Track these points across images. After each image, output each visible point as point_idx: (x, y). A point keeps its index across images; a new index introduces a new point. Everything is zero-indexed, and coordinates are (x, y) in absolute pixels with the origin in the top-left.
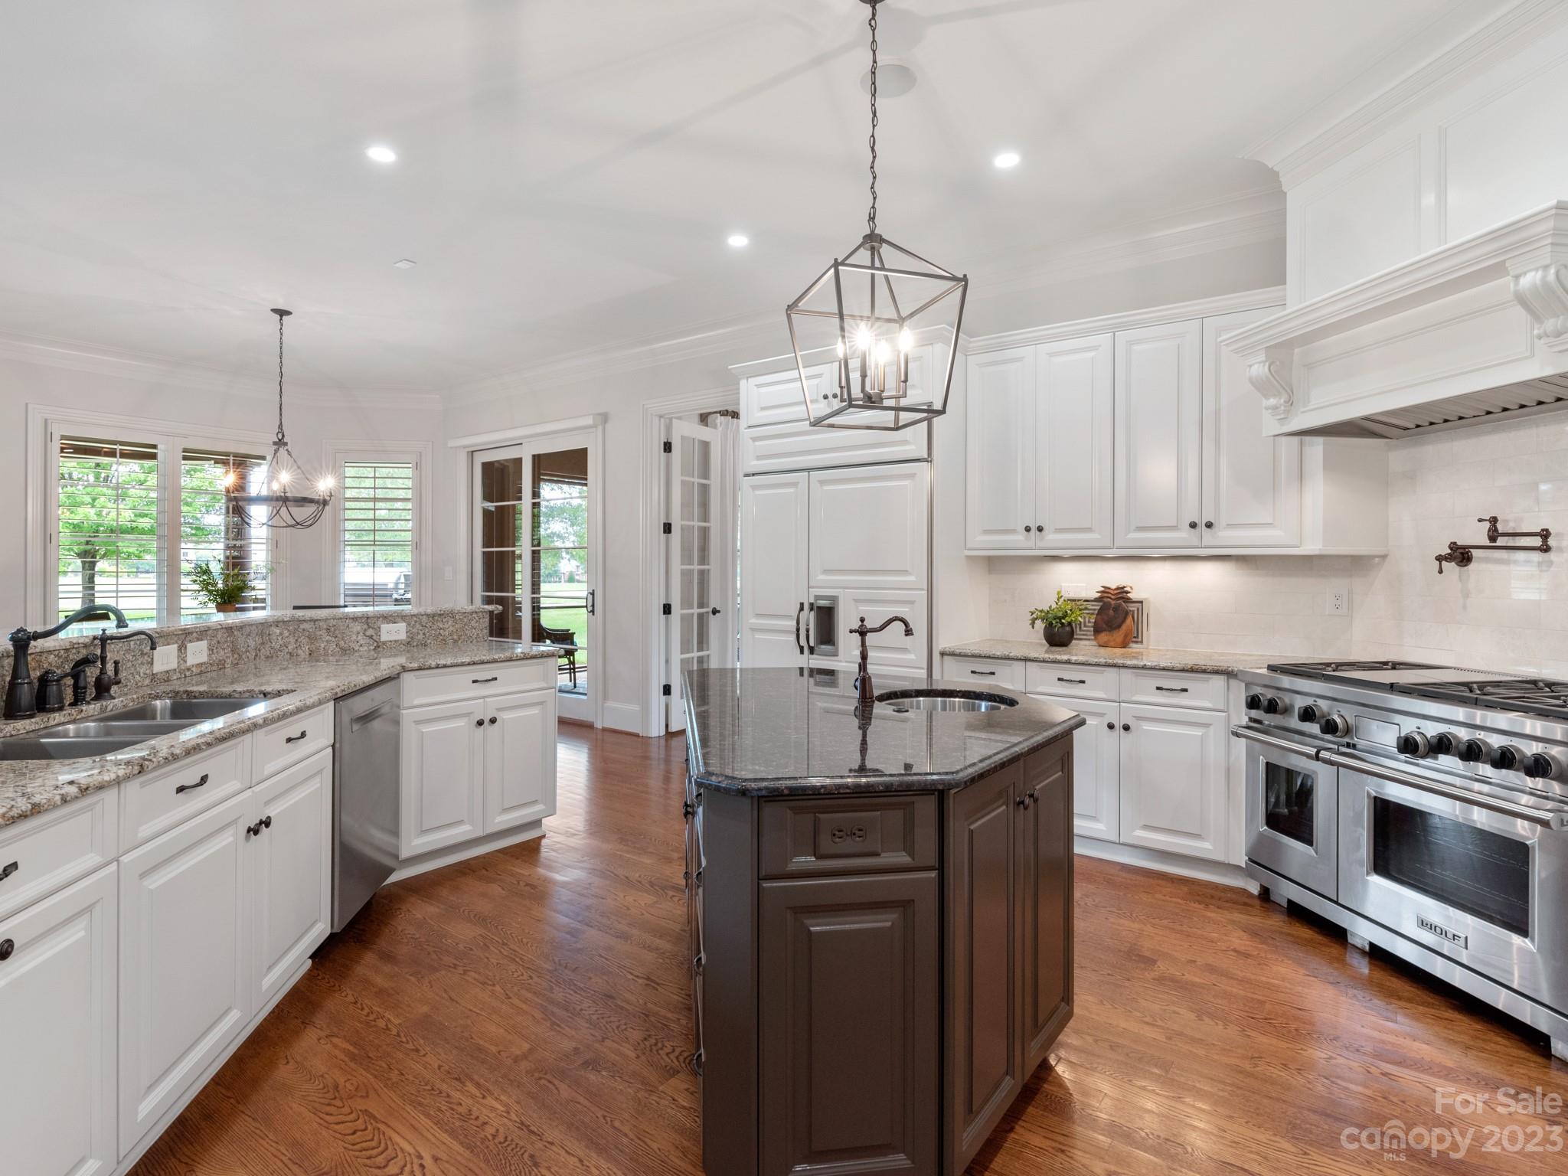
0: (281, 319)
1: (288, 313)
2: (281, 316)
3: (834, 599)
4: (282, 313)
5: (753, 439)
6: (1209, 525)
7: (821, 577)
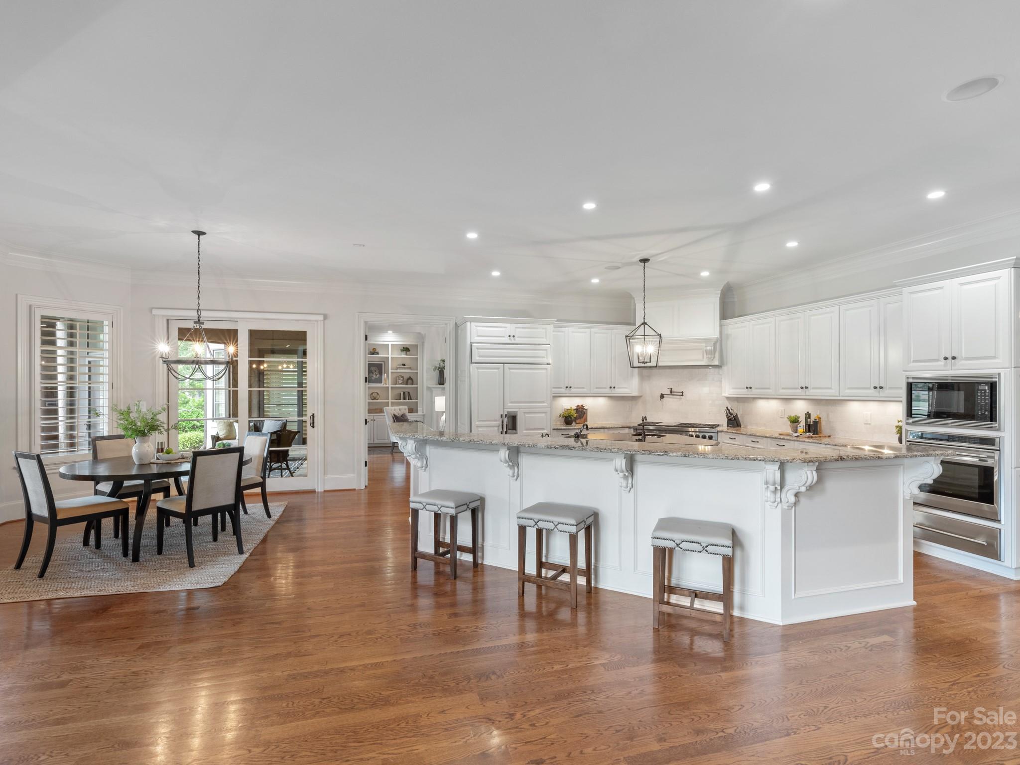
0: (199, 238)
1: (204, 233)
2: (199, 236)
3: (517, 413)
4: (199, 233)
5: (478, 349)
6: (614, 388)
7: (509, 404)
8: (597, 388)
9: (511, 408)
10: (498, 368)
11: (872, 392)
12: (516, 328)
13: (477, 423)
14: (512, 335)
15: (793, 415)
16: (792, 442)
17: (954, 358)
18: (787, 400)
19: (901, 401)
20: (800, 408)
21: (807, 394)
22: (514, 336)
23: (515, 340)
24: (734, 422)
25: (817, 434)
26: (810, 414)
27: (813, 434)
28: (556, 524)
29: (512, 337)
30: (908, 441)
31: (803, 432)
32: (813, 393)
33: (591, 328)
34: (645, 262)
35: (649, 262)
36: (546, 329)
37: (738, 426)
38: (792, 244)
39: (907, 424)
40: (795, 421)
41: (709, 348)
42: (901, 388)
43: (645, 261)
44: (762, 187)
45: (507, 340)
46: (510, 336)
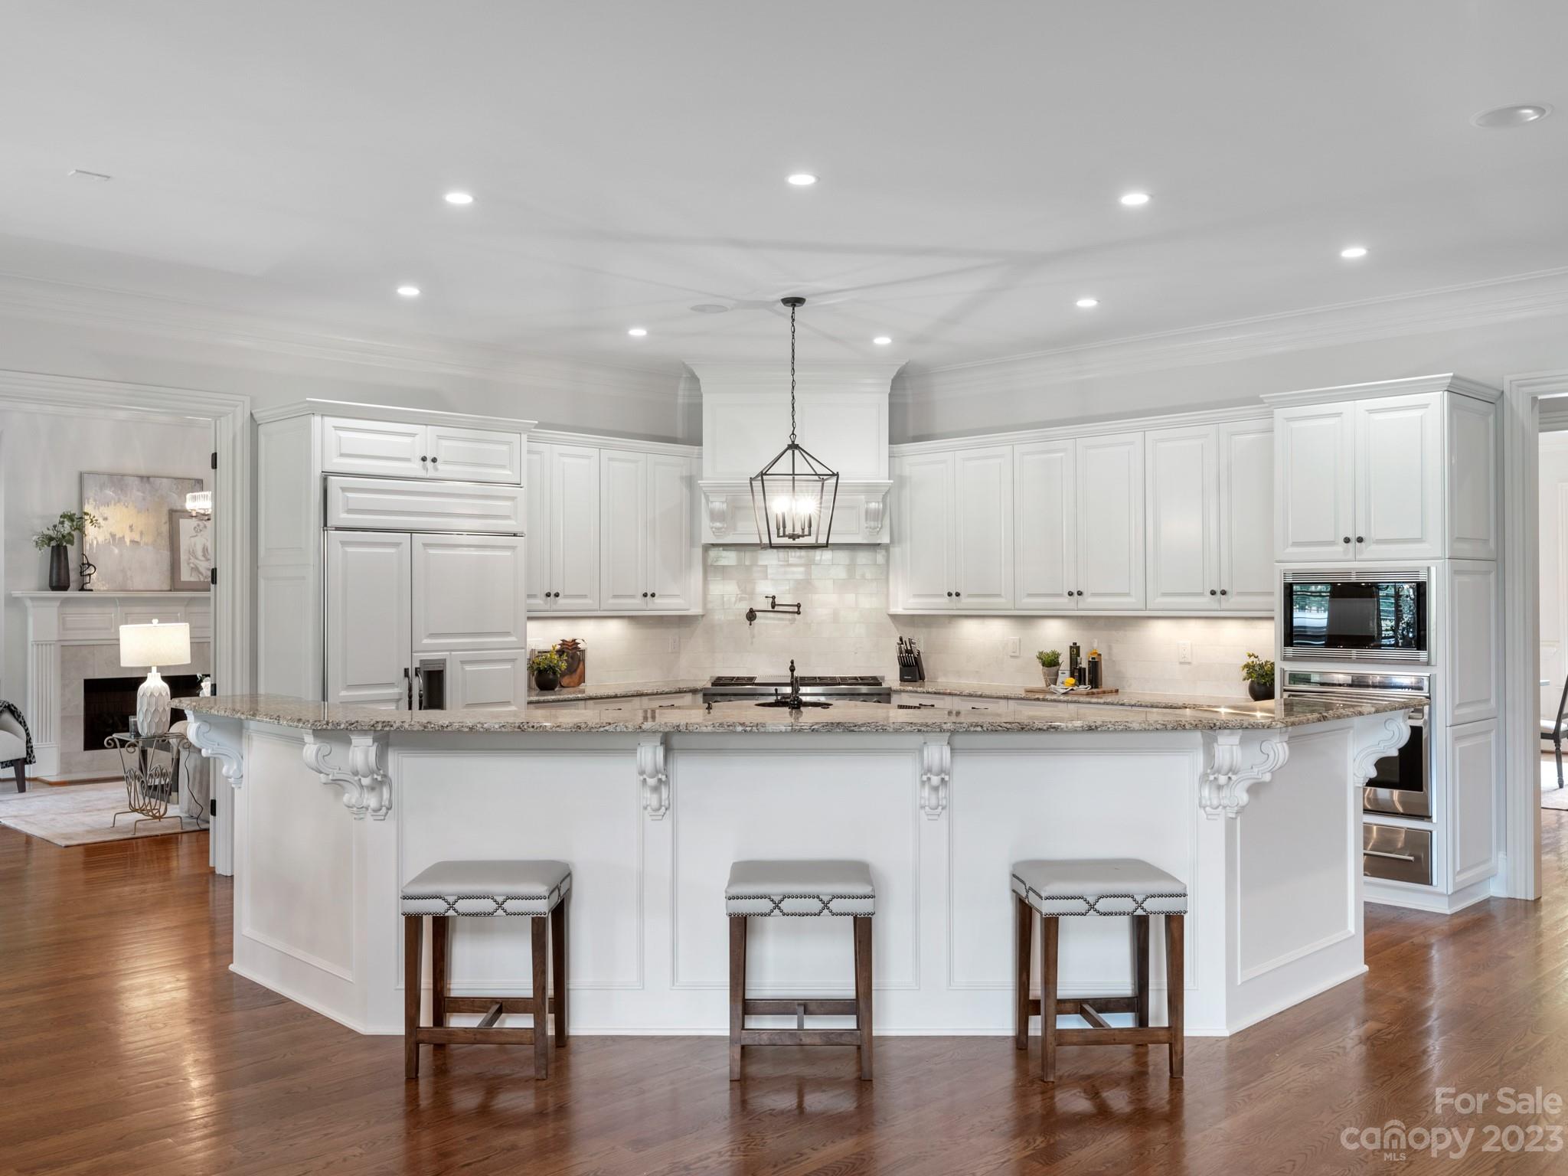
3: (443, 662)
5: (344, 489)
6: (653, 595)
7: (426, 641)
8: (615, 597)
9: (430, 649)
10: (397, 545)
11: (1207, 601)
12: (440, 437)
13: (343, 693)
14: (429, 457)
15: (1048, 650)
16: (1060, 705)
17: (1360, 540)
18: (1025, 619)
19: (1272, 618)
20: (1055, 636)
21: (1080, 606)
22: (434, 460)
23: (436, 469)
24: (912, 668)
25: (1096, 687)
26: (1079, 647)
27: (1092, 688)
28: (826, 899)
29: (429, 463)
30: (1285, 690)
31: (1075, 685)
32: (1091, 605)
33: (601, 447)
34: (794, 306)
35: (806, 303)
36: (509, 443)
37: (921, 679)
38: (1087, 303)
39: (1285, 659)
40: (1050, 662)
41: (873, 505)
42: (1271, 594)
43: (795, 302)
44: (1135, 199)
45: (415, 468)
46: (424, 459)
